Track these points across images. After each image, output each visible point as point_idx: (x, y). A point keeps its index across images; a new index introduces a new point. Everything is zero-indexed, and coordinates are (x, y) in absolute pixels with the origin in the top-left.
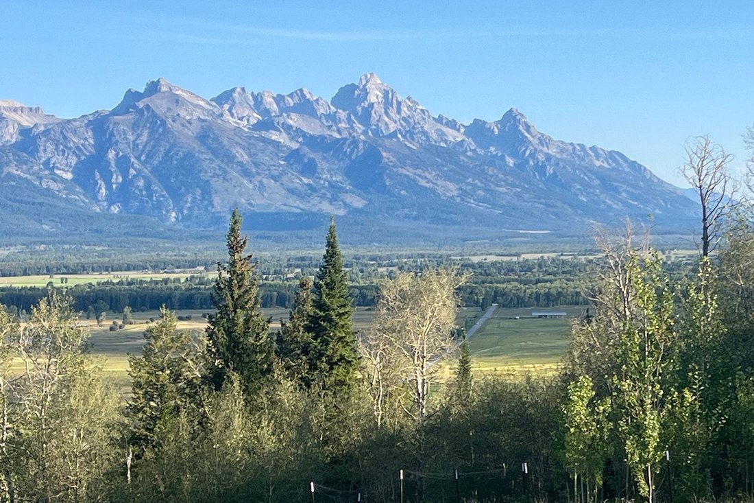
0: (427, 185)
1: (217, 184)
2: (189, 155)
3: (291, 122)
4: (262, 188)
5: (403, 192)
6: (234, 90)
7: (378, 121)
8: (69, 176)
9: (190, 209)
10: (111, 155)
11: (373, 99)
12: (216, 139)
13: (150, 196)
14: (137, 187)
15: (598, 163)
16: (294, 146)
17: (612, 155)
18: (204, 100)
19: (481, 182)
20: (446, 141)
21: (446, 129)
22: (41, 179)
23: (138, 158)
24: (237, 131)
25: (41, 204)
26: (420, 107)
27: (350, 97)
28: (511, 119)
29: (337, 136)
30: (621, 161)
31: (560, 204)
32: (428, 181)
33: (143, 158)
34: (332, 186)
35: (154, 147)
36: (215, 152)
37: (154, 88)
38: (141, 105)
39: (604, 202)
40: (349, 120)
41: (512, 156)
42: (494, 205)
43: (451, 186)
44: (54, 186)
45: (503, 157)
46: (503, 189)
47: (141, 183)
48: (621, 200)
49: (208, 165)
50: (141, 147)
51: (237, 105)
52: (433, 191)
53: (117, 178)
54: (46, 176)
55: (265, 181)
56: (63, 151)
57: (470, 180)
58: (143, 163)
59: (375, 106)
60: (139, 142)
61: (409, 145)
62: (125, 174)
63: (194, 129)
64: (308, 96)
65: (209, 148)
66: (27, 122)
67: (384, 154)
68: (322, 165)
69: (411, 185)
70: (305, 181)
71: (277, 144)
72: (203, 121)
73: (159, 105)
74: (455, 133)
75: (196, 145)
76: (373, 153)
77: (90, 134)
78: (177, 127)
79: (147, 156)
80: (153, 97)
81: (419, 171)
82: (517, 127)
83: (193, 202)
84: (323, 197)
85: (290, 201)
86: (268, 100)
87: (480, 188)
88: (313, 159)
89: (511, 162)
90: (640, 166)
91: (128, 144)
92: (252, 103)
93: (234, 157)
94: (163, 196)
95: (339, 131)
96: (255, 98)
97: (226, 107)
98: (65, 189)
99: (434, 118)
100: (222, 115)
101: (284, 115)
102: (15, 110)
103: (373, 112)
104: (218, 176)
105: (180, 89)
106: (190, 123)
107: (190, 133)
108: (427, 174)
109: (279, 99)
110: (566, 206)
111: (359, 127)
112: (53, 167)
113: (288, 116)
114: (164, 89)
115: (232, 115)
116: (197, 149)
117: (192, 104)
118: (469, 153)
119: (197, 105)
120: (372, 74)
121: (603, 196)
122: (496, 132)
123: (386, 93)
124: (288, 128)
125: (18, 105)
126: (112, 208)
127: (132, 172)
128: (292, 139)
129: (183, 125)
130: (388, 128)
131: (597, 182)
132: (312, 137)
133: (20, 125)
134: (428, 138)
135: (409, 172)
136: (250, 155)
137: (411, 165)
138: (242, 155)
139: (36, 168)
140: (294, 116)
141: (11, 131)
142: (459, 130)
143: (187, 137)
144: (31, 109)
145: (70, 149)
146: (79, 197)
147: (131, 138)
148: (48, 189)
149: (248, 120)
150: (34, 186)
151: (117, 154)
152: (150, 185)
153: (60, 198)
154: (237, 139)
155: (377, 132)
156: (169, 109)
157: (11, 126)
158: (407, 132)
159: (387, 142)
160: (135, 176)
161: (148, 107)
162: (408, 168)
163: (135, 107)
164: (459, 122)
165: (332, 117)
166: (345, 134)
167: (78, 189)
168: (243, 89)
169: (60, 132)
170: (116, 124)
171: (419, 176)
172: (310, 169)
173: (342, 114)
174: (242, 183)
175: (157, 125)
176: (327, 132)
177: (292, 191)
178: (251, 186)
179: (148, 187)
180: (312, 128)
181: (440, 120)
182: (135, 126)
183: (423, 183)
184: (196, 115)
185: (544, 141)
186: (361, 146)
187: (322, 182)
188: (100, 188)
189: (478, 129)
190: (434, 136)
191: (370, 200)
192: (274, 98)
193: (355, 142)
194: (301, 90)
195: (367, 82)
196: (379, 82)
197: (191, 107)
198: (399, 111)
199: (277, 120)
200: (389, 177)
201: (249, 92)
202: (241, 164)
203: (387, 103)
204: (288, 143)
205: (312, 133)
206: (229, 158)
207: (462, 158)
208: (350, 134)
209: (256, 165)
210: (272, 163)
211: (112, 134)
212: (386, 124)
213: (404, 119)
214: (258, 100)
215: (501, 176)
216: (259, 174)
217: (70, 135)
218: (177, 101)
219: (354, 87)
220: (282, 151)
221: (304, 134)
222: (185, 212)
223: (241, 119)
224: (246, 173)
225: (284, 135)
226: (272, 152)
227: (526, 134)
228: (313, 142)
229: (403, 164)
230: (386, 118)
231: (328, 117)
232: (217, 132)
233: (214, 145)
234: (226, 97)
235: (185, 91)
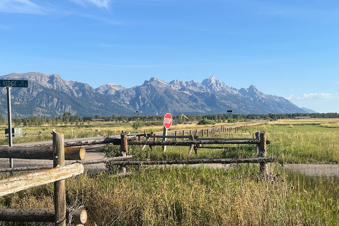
0: (229, 105)
1: (169, 105)
2: (162, 97)
3: (190, 88)
4: (182, 106)
5: (222, 107)
6: (174, 80)
7: (214, 88)
8: (129, 103)
9: (162, 112)
10: (140, 97)
11: (213, 82)
12: (169, 93)
13: (151, 109)
14: (147, 106)
15: (276, 100)
16: (191, 95)
17: (280, 98)
18: (166, 83)
19: (244, 104)
20: (233, 94)
21: (233, 91)
22: (121, 104)
23: (148, 98)
24: (175, 91)
25: (120, 110)
26: (226, 85)
27: (206, 82)
28: (252, 87)
29: (203, 92)
30: (283, 99)
31: (267, 110)
32: (229, 104)
33: (149, 98)
34: (202, 105)
35: (152, 95)
36: (168, 96)
37: (152, 79)
38: (148, 84)
39: (279, 110)
40: (206, 88)
41: (252, 98)
42: (248, 111)
43: (236, 105)
44: (124, 105)
45: (250, 98)
46: (251, 106)
47: (148, 105)
48: (283, 110)
49: (167, 100)
50: (148, 95)
51: (175, 85)
52: (230, 106)
53: (142, 104)
54: (122, 103)
55: (183, 104)
56: (127, 97)
57: (241, 104)
58: (149, 99)
59: (214, 84)
60: (148, 94)
61: (223, 94)
62: (144, 103)
63: (163, 90)
64: (195, 82)
65: (167, 95)
66: (118, 89)
67: (216, 97)
68: (199, 99)
69: (224, 105)
70: (194, 104)
71: (186, 94)
72: (166, 88)
73: (154, 84)
74: (236, 92)
75: (164, 95)
76: (213, 96)
77: (135, 92)
78: (158, 89)
80: (152, 82)
81: (226, 101)
82: (254, 90)
83: (163, 110)
84: (199, 108)
85: (190, 109)
86: (184, 83)
87: (244, 106)
88: (196, 98)
89: (252, 99)
90: (288, 101)
91: (145, 94)
92: (179, 84)
93: (174, 97)
94: (155, 108)
95: (203, 91)
97: (172, 85)
98: (127, 106)
99: (230, 88)
100: (171, 87)
101: (188, 86)
102: (115, 86)
103: (213, 86)
104: (170, 103)
105: (159, 80)
108: (228, 102)
109: (187, 83)
110: (269, 111)
111: (209, 90)
112: (124, 101)
113: (189, 87)
114: (155, 80)
115: (174, 87)
118: (240, 97)
119: (164, 84)
120: (212, 76)
121: (278, 109)
122: (247, 91)
123: (216, 81)
124: (189, 90)
125: (115, 85)
126: (140, 112)
127: (146, 102)
128: (190, 93)
129: (160, 89)
130: (217, 90)
131: (276, 105)
132: (196, 92)
133: (116, 90)
134: (228, 93)
135: (224, 101)
136: (179, 97)
137: (224, 100)
138: (176, 97)
139: (119, 101)
140: (191, 87)
141: (113, 91)
142: (237, 91)
143: (161, 93)
144: (119, 86)
145: (129, 96)
146: (131, 109)
147: (146, 93)
148: (123, 106)
149: (178, 88)
150: (119, 106)
151: (142, 97)
152: (151, 106)
153: (126, 109)
154: (175, 93)
155: (214, 91)
156: (156, 85)
157: (113, 90)
158: (222, 91)
159: (217, 94)
160: (146, 103)
161: (150, 84)
162: (223, 100)
163: (147, 84)
164: (237, 89)
165: (201, 88)
166: (205, 91)
167: (131, 106)
168: (177, 80)
169: (126, 92)
170: (142, 89)
172: (195, 100)
173: (204, 87)
174: (176, 105)
175: (153, 89)
176: (200, 91)
177: (190, 107)
178: (179, 105)
179: (150, 106)
180: (196, 90)
181: (232, 88)
182: (147, 89)
183: (228, 104)
184: (163, 86)
185: (261, 93)
186: (210, 94)
187: (199, 104)
188: (137, 106)
189: (242, 90)
190: (230, 92)
191: (213, 109)
193: (208, 93)
194: (193, 80)
195: (211, 78)
196: (214, 78)
197: (162, 84)
198: (220, 86)
199: (186, 88)
200: (218, 103)
201: (178, 81)
202: (176, 99)
203: (217, 84)
204: (189, 94)
206: (173, 98)
207: (238, 98)
208: (207, 91)
209: (180, 100)
210: (185, 99)
211: (140, 92)
212: (217, 89)
213: (221, 88)
214: (181, 83)
215: (249, 103)
216: (181, 102)
217: (129, 92)
218: (159, 83)
219: (207, 79)
220: (187, 96)
221: (194, 91)
222: (161, 113)
223: (176, 88)
224: (177, 102)
225: (188, 92)
226: (185, 96)
227: (256, 92)
228: (196, 93)
229: (222, 99)
230: (216, 87)
231: (200, 87)
232: (169, 91)
233: (169, 94)
234: (172, 82)
235: (161, 80)
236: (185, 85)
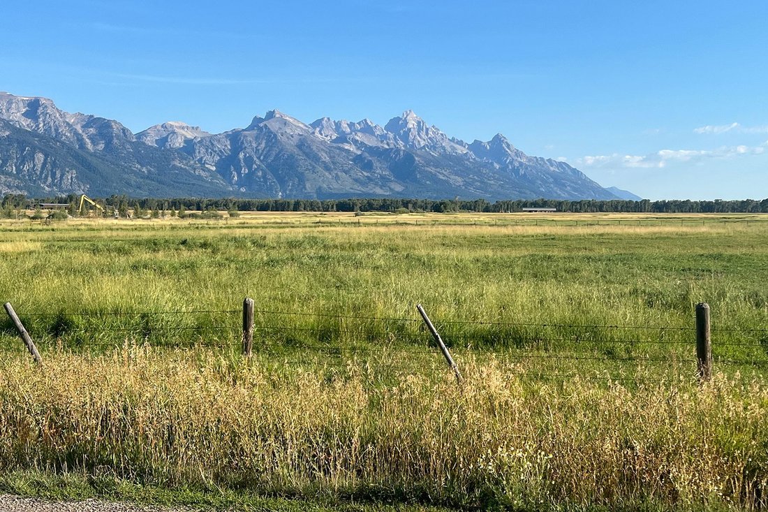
0: (443, 178)
1: (308, 174)
2: (291, 156)
3: (358, 138)
4: (337, 178)
5: (428, 182)
6: (323, 119)
7: (414, 139)
8: (214, 169)
9: (291, 190)
10: (241, 156)
11: (411, 126)
12: (309, 147)
13: (266, 182)
14: (257, 176)
15: (552, 169)
16: (359, 153)
17: (560, 164)
18: (303, 124)
19: (477, 177)
20: (456, 153)
21: (457, 146)
22: (195, 169)
23: (259, 158)
24: (323, 142)
25: (194, 184)
26: (441, 132)
27: (397, 125)
28: (498, 140)
29: (387, 147)
30: (567, 168)
31: (528, 192)
32: (444, 175)
33: (262, 158)
34: (383, 177)
35: (269, 151)
36: (307, 155)
37: (271, 115)
38: (261, 125)
39: (556, 193)
40: (395, 138)
41: (497, 163)
42: (486, 192)
43: (459, 179)
44: (203, 174)
45: (492, 164)
46: (492, 182)
47: (260, 174)
48: (567, 192)
49: (303, 163)
50: (260, 151)
51: (325, 129)
52: (447, 182)
53: (245, 171)
54: (198, 168)
55: (339, 173)
56: (211, 153)
57: (471, 176)
58: (261, 161)
59: (412, 130)
60: (259, 148)
61: (432, 154)
62: (250, 168)
63: (295, 141)
64: (370, 124)
65: (304, 153)
66: (190, 135)
67: (416, 158)
68: (376, 164)
69: (433, 178)
70: (366, 174)
71: (348, 151)
72: (301, 135)
73: (274, 126)
74: (462, 148)
75: (296, 151)
76: (409, 157)
77: (229, 142)
78: (284, 139)
79: (264, 156)
80: (270, 121)
81: (438, 170)
82: (502, 145)
83: (292, 186)
84: (376, 184)
85: (355, 186)
86: (344, 125)
87: (477, 181)
88: (371, 161)
89: (497, 166)
90: (579, 171)
91: (253, 149)
92: (334, 127)
93: (320, 158)
94: (274, 182)
95: (388, 144)
96: (336, 124)
97: (318, 129)
98: (211, 176)
99: (449, 139)
100: (314, 133)
101: (354, 133)
102: (183, 128)
103: (410, 134)
104: (309, 170)
105: (287, 116)
106: (293, 137)
107: (292, 143)
108: (443, 171)
109: (351, 125)
110: (532, 193)
111: (401, 144)
112: (204, 164)
113: (356, 134)
114: (277, 116)
115: (321, 134)
116: (296, 153)
117: (295, 126)
118: (471, 160)
119: (298, 127)
120: (410, 111)
121: (555, 188)
122: (488, 147)
123: (419, 123)
124: (355, 142)
125: (185, 125)
126: (241, 189)
127: (255, 166)
128: (358, 148)
129: (288, 138)
130: (420, 144)
131: (551, 180)
132: (371, 147)
133: (185, 137)
134: (445, 150)
135: (432, 170)
136: (330, 157)
137: (433, 166)
138: (325, 157)
139: (192, 162)
140: (359, 134)
141: (180, 141)
142: (465, 147)
143: (290, 145)
144: (193, 128)
145: (215, 152)
146: (220, 181)
147: (254, 145)
148: (200, 176)
149: (331, 137)
150: (190, 173)
151: (245, 156)
153: (207, 182)
154: (322, 147)
155: (413, 146)
156: (280, 128)
157: (179, 138)
158: (431, 146)
159: (418, 152)
160: (255, 169)
161: (266, 125)
162: (431, 167)
163: (258, 126)
164: (465, 141)
165: (383, 138)
166: (392, 146)
167: (219, 176)
168: (329, 119)
169: (209, 142)
170: (245, 136)
171: (439, 172)
172: (368, 166)
173: (391, 135)
174: (324, 175)
175: (271, 138)
176: (380, 145)
177: (356, 180)
178: (330, 177)
179: (264, 176)
180: (371, 142)
181: (453, 140)
182: (257, 138)
183: (441, 177)
184: (296, 132)
185: (518, 154)
186: (402, 153)
187: (376, 175)
188: (234, 177)
189: (476, 146)
190: (449, 149)
191: (407, 187)
192: (348, 124)
193: (398, 150)
194: (365, 120)
195: (407, 116)
196: (415, 116)
197: (294, 127)
198: (427, 134)
199: (348, 136)
200: (419, 173)
201: (332, 120)
202: (324, 162)
203: (420, 129)
204: (355, 151)
205: (371, 145)
206: (316, 159)
207: (466, 162)
208: (395, 146)
209: (334, 163)
210: (345, 162)
211: (242, 143)
212: (419, 141)
213: (430, 138)
214: (338, 125)
215: (491, 174)
216: (336, 169)
217: (215, 143)
218: (285, 123)
219: (399, 119)
220: (351, 155)
221: (366, 146)
222: (288, 192)
223: (327, 136)
224: (327, 169)
225: (354, 146)
226: (344, 156)
227: (507, 150)
228: (371, 150)
229: (428, 165)
230: (418, 138)
231: (382, 136)
232: (309, 142)
233: (307, 151)
234: (318, 123)
235: (291, 118)
236: (348, 130)
